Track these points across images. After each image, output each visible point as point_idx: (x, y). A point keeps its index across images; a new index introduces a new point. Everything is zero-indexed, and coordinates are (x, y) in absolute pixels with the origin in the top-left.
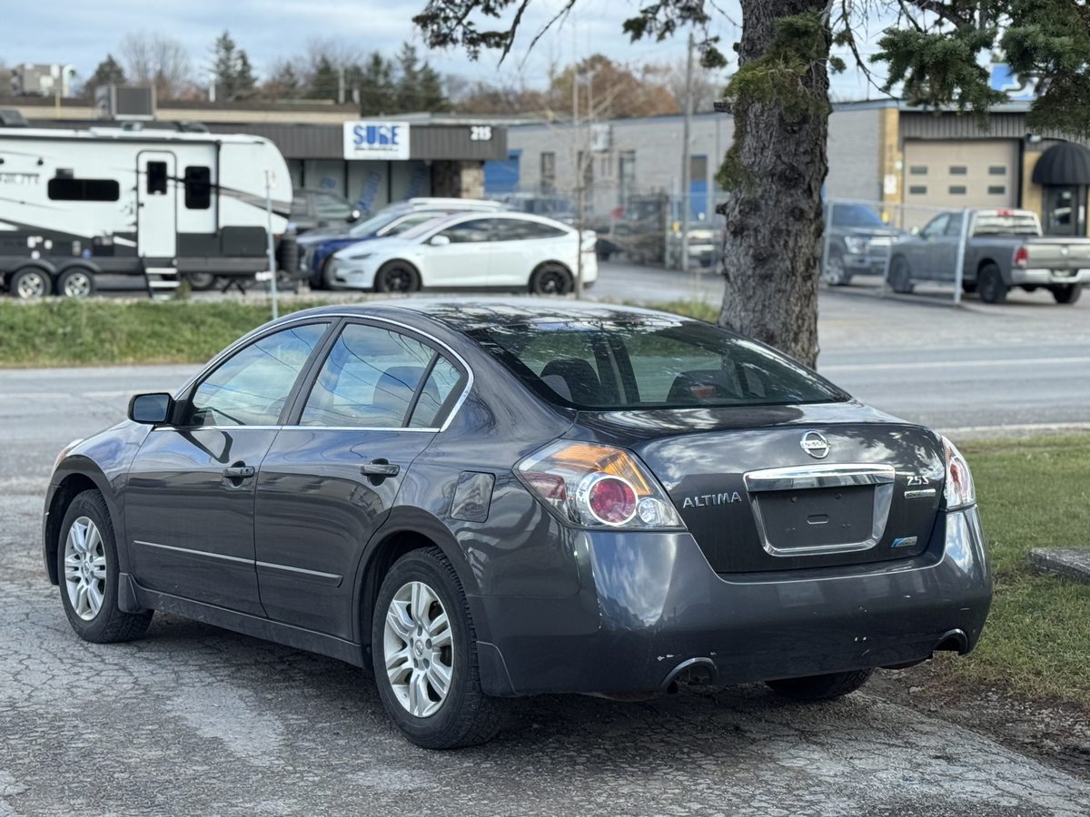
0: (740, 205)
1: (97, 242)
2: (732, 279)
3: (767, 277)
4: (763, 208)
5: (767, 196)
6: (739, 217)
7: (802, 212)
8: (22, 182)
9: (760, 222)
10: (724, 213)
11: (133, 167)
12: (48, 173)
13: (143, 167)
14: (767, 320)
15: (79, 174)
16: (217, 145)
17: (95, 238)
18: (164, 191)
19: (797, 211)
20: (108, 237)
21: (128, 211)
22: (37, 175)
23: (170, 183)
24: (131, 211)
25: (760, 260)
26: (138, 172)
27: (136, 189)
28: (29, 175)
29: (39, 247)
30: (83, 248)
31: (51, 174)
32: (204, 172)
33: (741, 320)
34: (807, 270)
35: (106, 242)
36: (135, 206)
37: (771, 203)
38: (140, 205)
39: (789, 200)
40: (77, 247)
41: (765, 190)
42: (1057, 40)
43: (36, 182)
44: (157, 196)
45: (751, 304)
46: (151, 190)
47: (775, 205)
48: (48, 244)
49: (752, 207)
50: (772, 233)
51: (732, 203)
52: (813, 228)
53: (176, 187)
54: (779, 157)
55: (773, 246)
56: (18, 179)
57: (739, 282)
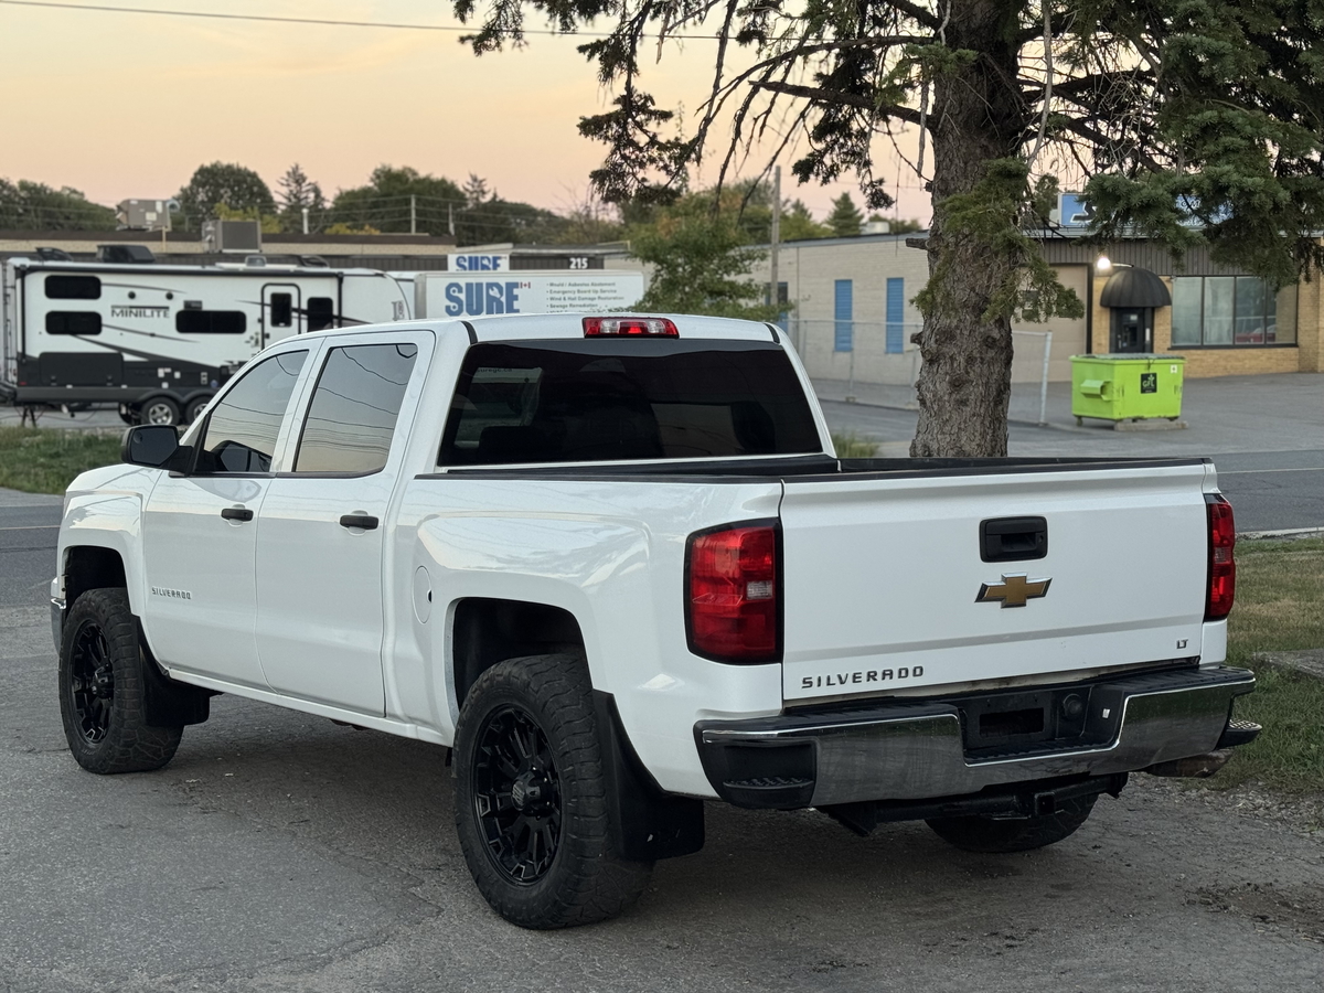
0: (936, 334)
2: (928, 404)
3: (963, 403)
4: (958, 337)
5: (962, 325)
6: (934, 346)
7: (994, 340)
8: (152, 315)
9: (955, 350)
10: (920, 343)
11: (259, 300)
12: (177, 306)
13: (268, 300)
14: (963, 442)
15: (209, 306)
16: (340, 278)
17: (223, 367)
18: (288, 323)
19: (990, 340)
21: (253, 342)
22: (167, 308)
23: (295, 314)
24: (257, 342)
25: (957, 384)
26: (263, 304)
27: (261, 321)
28: (158, 308)
29: (169, 377)
30: (210, 379)
31: (181, 307)
32: (327, 302)
33: (938, 442)
34: (998, 395)
36: (260, 337)
37: (966, 333)
38: (266, 336)
39: (982, 330)
40: (204, 378)
41: (960, 320)
42: (1250, 180)
43: (165, 315)
44: (281, 330)
45: (947, 428)
46: (275, 322)
47: (969, 335)
48: (177, 375)
49: (947, 336)
50: (967, 362)
51: (928, 333)
52: (1003, 357)
53: (300, 319)
54: (973, 289)
55: (968, 373)
57: (936, 407)
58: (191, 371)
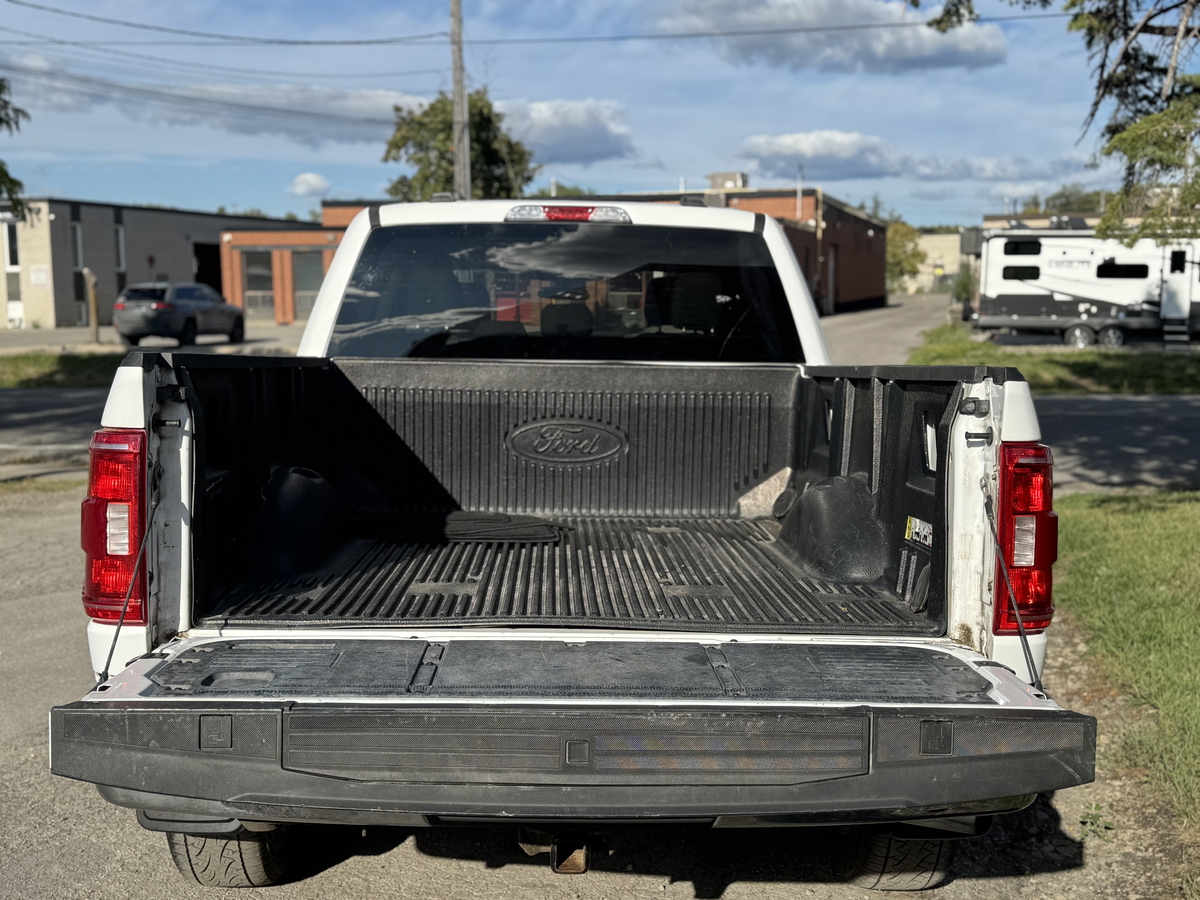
1: (1130, 308)
8: (1078, 266)
11: (1161, 255)
12: (1098, 260)
13: (1168, 255)
15: (1121, 261)
17: (1129, 305)
18: (1182, 271)
20: (1137, 304)
21: (1154, 285)
22: (1088, 262)
23: (1188, 266)
24: (1157, 285)
26: (1164, 258)
27: (1162, 270)
28: (1085, 262)
29: (1088, 311)
30: (1118, 312)
31: (1100, 262)
35: (1138, 308)
36: (1160, 282)
38: (1164, 280)
40: (1113, 312)
43: (1089, 267)
44: (1178, 274)
46: (1173, 270)
48: (1094, 309)
53: (1192, 268)
56: (1075, 264)
58: (1104, 307)
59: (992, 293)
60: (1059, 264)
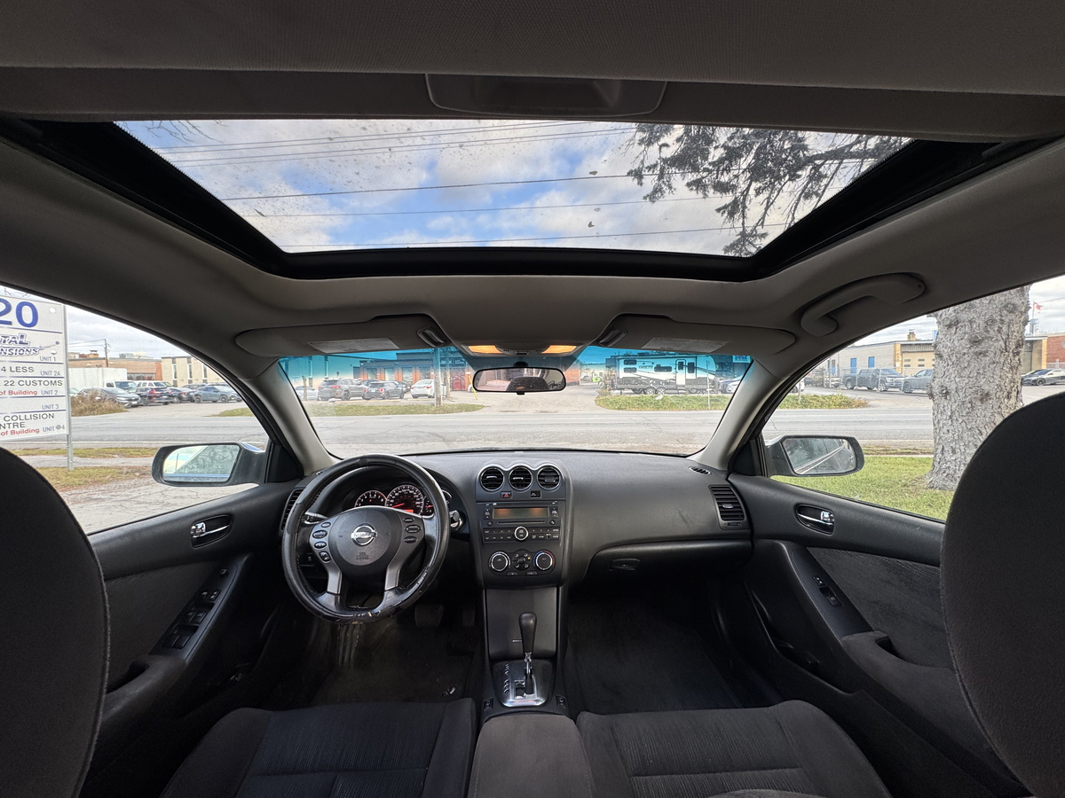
2: (945, 357)
3: (981, 354)
9: (974, 316)
12: (655, 366)
16: (696, 357)
17: (666, 380)
18: (682, 369)
22: (652, 366)
25: (975, 342)
26: (676, 365)
27: (676, 369)
35: (668, 382)
36: (675, 373)
40: (661, 383)
48: (655, 382)
50: (986, 323)
55: (987, 331)
58: (658, 381)
59: (621, 377)
60: (642, 367)
